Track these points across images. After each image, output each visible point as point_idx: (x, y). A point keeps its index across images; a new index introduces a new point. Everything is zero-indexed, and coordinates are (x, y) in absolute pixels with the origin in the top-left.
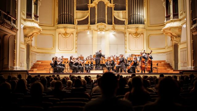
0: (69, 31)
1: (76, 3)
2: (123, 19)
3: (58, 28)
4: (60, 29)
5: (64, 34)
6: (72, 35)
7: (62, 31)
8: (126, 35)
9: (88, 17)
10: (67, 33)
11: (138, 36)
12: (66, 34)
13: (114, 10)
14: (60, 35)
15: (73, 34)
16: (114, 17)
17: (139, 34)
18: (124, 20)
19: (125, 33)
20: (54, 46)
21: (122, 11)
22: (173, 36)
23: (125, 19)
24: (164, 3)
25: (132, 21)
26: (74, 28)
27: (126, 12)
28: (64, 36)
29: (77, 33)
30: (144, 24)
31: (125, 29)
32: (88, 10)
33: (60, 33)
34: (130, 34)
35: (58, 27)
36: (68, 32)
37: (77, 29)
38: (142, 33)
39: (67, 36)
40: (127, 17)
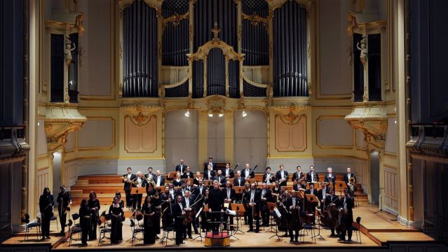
0: (147, 111)
1: (161, 51)
2: (263, 83)
3: (123, 105)
4: (128, 108)
5: (137, 118)
6: (153, 120)
7: (133, 111)
8: (268, 119)
9: (188, 81)
10: (142, 116)
11: (295, 122)
12: (140, 117)
13: (244, 64)
14: (128, 120)
15: (155, 116)
16: (244, 81)
17: (298, 116)
18: (264, 86)
19: (268, 115)
20: (115, 142)
21: (260, 67)
22: (369, 133)
23: (267, 83)
24: (350, 59)
25: (282, 88)
26: (159, 105)
27: (268, 70)
28: (136, 122)
29: (164, 115)
30: (307, 95)
31: (267, 105)
32: (188, 65)
33: (127, 116)
34: (276, 116)
35: (125, 103)
36: (144, 113)
37: (164, 106)
38: (304, 115)
39: (143, 123)
40: (271, 80)
